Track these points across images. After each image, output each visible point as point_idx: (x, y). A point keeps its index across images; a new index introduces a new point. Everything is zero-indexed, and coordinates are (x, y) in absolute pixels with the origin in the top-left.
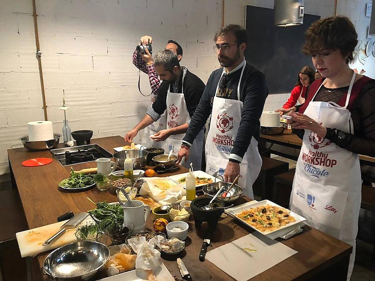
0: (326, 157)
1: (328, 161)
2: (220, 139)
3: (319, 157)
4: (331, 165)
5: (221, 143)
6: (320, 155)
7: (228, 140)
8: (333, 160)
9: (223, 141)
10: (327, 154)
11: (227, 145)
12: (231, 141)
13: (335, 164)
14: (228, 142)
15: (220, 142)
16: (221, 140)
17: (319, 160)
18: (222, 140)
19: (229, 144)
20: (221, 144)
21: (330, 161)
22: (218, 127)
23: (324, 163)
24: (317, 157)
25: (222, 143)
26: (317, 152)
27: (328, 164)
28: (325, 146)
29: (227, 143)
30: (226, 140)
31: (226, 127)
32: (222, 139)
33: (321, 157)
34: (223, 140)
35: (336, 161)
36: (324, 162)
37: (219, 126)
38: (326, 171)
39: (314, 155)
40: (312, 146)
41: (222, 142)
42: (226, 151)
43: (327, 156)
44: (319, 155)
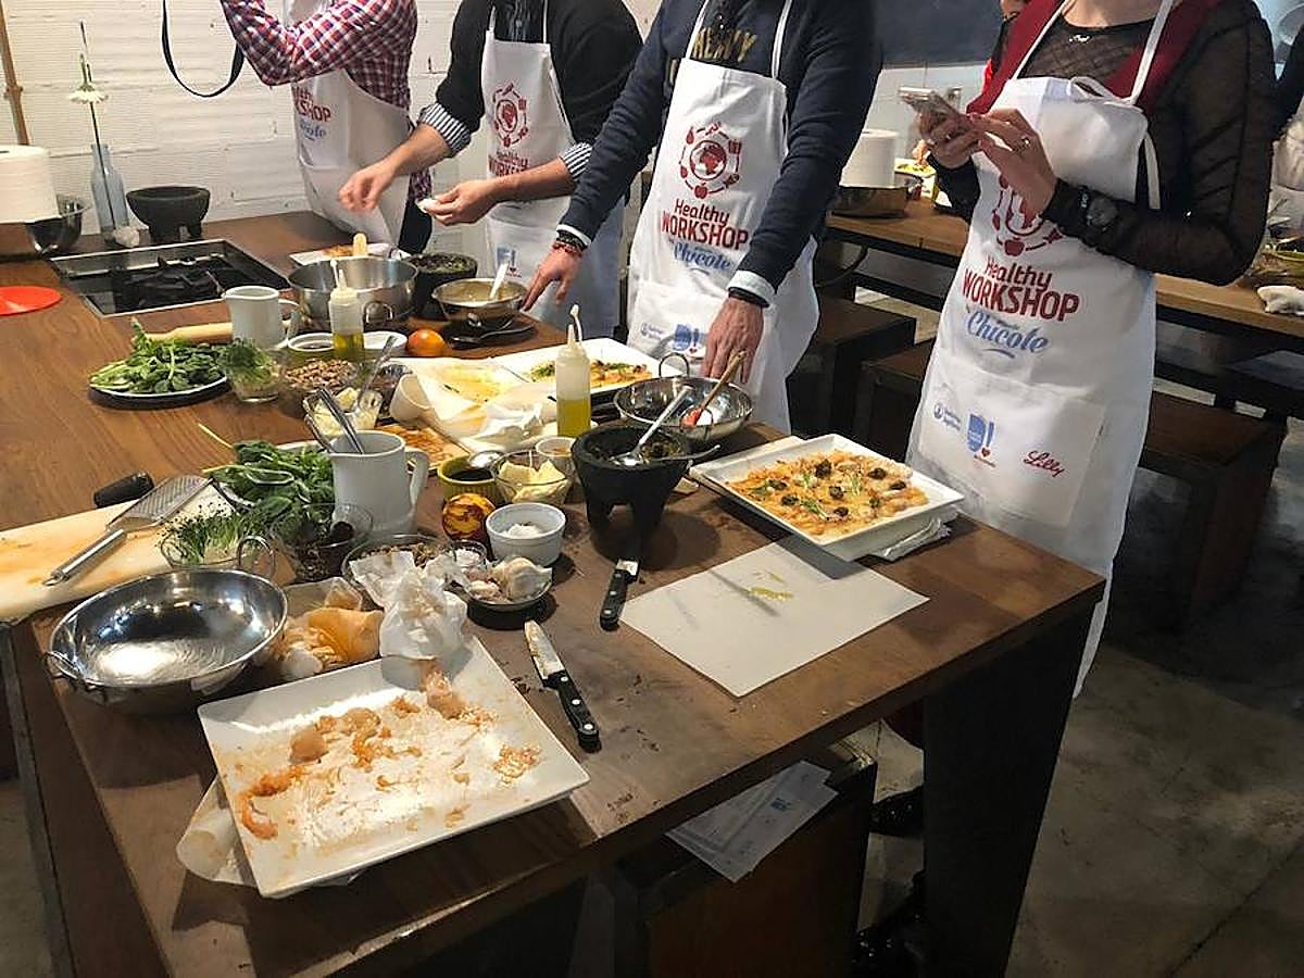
0: (1046, 286)
1: (1051, 300)
2: (688, 218)
3: (1020, 285)
4: (1058, 313)
5: (687, 236)
6: (1026, 276)
7: (713, 226)
8: (1067, 296)
9: (697, 229)
10: (1050, 275)
11: (710, 243)
12: (724, 229)
13: (1071, 311)
14: (712, 230)
15: (687, 232)
16: (691, 222)
17: (1020, 296)
18: (693, 224)
19: (715, 239)
20: (689, 238)
21: (1057, 297)
22: (684, 173)
23: (1036, 305)
24: (1012, 284)
25: (692, 237)
26: (1015, 265)
27: (1048, 311)
28: (1044, 244)
29: (708, 235)
30: (707, 225)
31: (714, 175)
32: (694, 220)
33: (1028, 285)
34: (697, 223)
35: (1076, 299)
36: (1035, 303)
37: (689, 170)
38: (1039, 335)
39: (1003, 279)
40: (1000, 243)
41: (692, 231)
42: (706, 263)
43: (1048, 281)
44: (1021, 278)
